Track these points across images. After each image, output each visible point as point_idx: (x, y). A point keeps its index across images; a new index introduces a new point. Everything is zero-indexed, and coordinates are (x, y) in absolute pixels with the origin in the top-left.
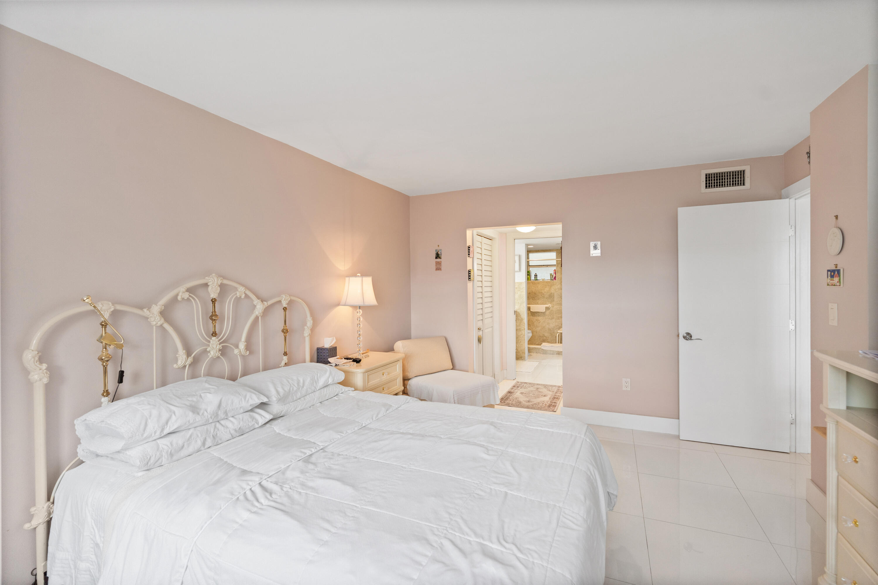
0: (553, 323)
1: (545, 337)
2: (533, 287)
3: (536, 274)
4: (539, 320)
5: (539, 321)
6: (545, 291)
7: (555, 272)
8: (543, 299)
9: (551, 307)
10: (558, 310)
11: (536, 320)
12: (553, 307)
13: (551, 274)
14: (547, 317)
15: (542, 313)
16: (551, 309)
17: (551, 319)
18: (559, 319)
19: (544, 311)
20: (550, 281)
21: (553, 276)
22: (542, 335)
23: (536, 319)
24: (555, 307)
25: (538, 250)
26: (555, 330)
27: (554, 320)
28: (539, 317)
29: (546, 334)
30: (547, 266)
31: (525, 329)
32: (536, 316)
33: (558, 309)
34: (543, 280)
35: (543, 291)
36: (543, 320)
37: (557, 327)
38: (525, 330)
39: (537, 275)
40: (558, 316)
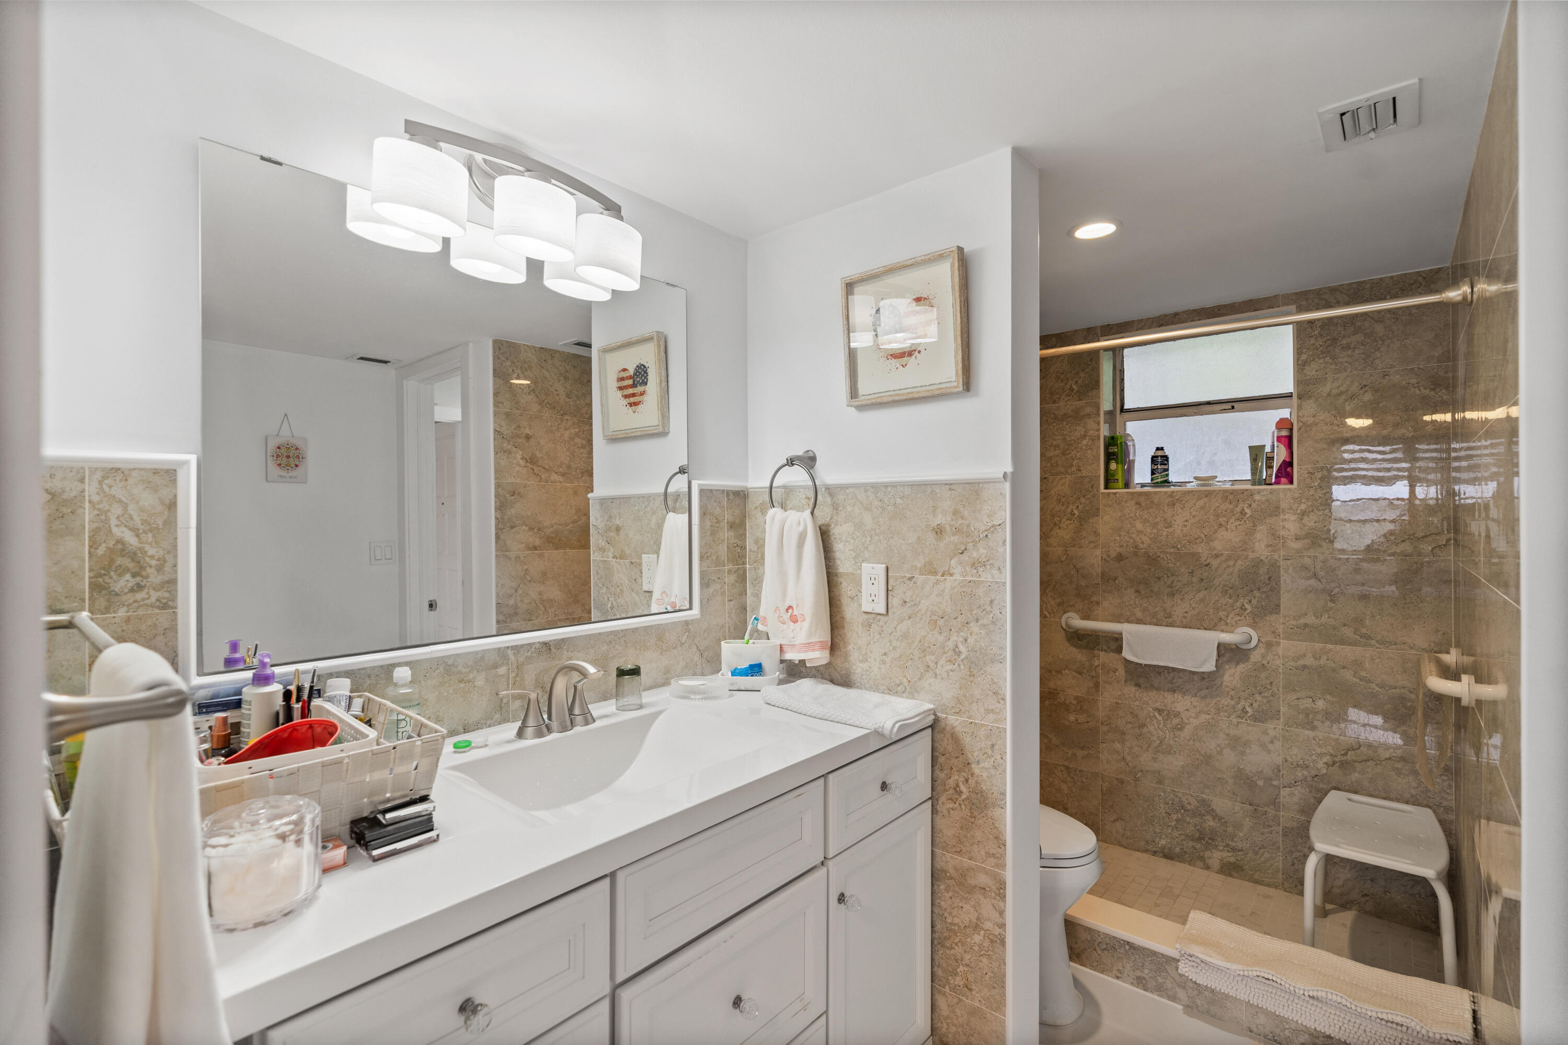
0: (1270, 746)
1: (1216, 817)
2: (1139, 526)
3: (1160, 453)
4: (1177, 715)
5: (1176, 721)
6: (1218, 545)
7: (1285, 433)
8: (1201, 595)
9: (1254, 643)
10: (1304, 667)
11: (1160, 711)
12: (1269, 645)
13: (1256, 452)
14: (1226, 701)
15: (1196, 677)
16: (1255, 657)
17: (1256, 719)
18: (1314, 728)
19: (1210, 667)
20: (1249, 487)
21: (1270, 459)
22: (1195, 803)
23: (1158, 705)
24: (1287, 647)
25: (1176, 314)
26: (1284, 792)
27: (1273, 728)
28: (1178, 696)
29: (1221, 804)
30: (1228, 406)
31: (1002, 885)
32: (1158, 689)
33: (1309, 661)
34: (1205, 481)
35: (1201, 549)
36: (1204, 717)
37: (1300, 774)
38: (1003, 897)
39: (1166, 458)
40: (1307, 703)
